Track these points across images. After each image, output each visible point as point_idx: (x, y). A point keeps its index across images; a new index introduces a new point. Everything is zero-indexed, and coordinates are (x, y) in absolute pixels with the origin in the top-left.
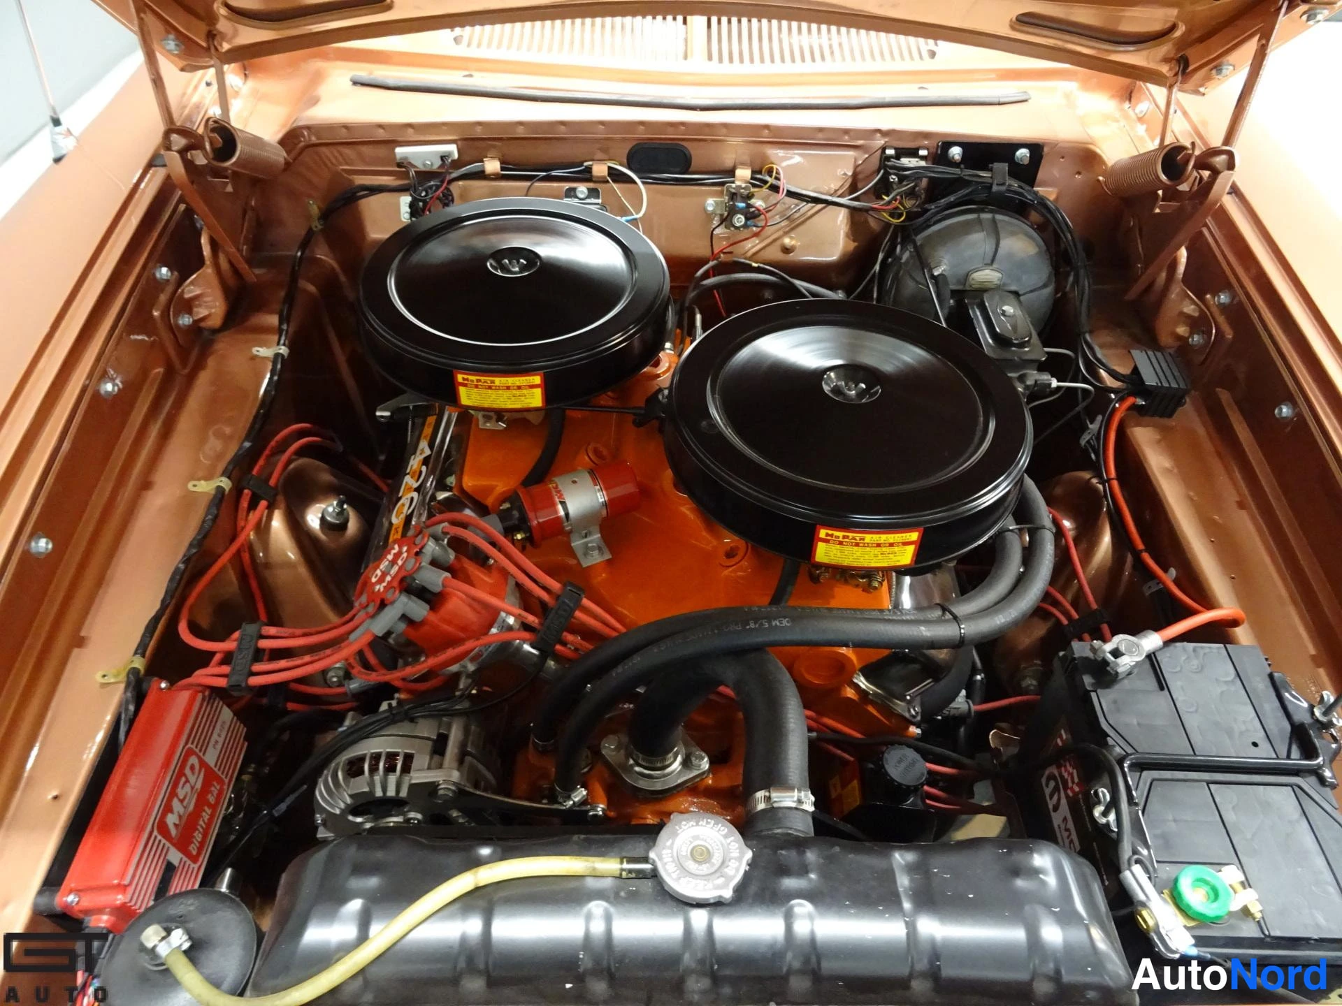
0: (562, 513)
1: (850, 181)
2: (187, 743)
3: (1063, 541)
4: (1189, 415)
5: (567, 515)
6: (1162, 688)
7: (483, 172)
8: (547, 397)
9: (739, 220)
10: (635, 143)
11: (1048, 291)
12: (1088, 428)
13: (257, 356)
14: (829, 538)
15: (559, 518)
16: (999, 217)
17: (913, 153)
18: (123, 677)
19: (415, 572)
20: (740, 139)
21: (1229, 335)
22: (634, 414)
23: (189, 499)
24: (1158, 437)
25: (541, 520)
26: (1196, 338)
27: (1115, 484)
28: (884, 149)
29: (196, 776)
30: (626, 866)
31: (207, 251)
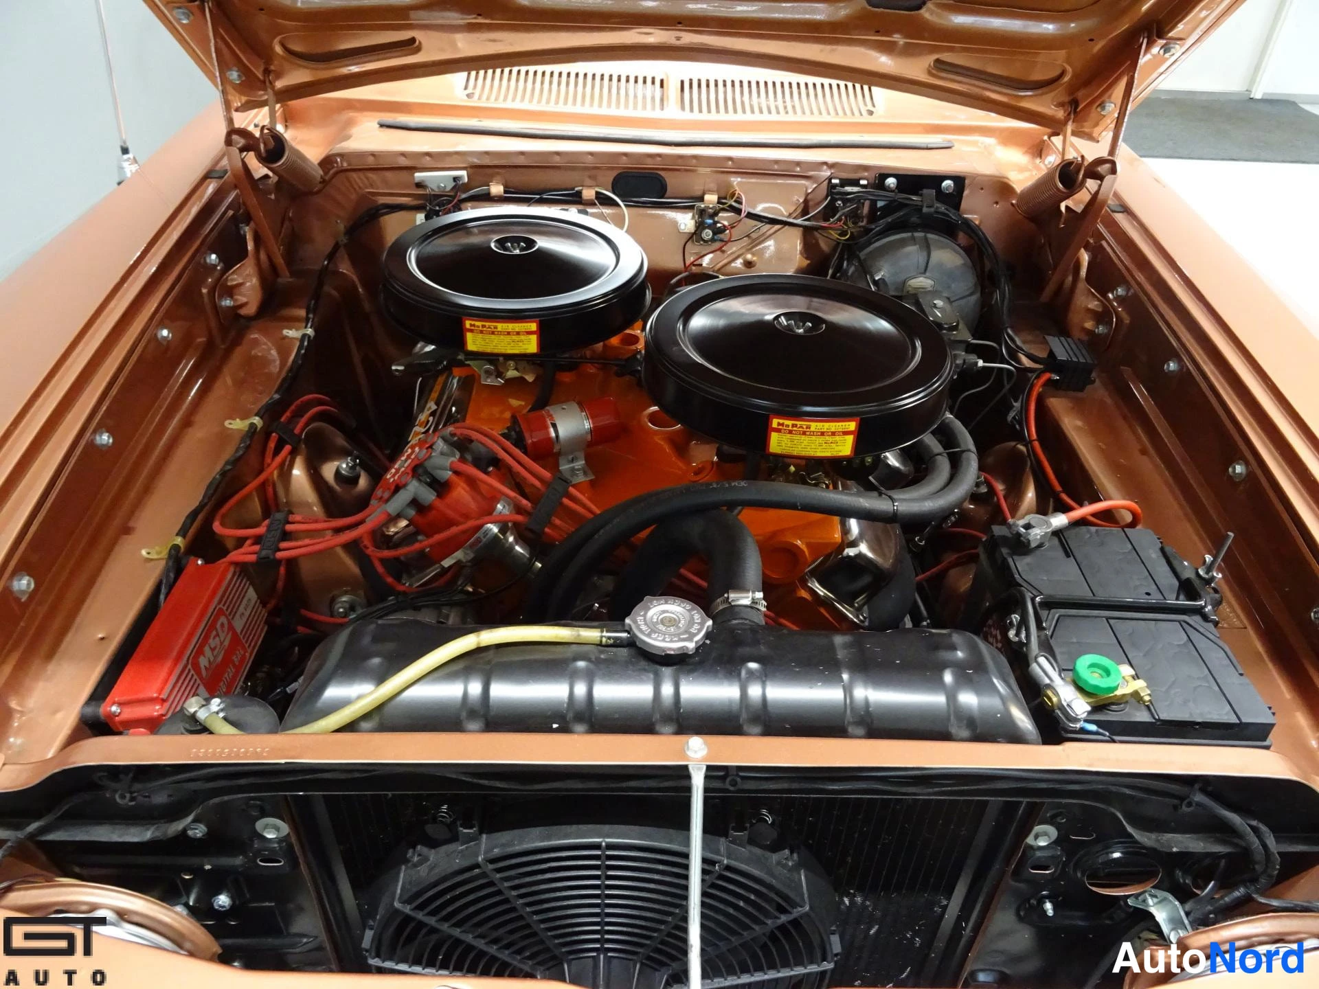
0: (553, 434)
1: (802, 205)
2: (219, 603)
3: (995, 499)
4: (1098, 390)
5: (557, 436)
6: (1068, 556)
7: (489, 194)
8: (542, 344)
9: (707, 234)
10: (620, 171)
11: (974, 298)
12: (1013, 406)
13: (286, 336)
14: (780, 427)
15: (550, 439)
16: (930, 236)
17: (855, 183)
18: (164, 554)
19: (426, 460)
20: (709, 169)
21: (1127, 319)
22: (617, 365)
23: (224, 435)
24: (1071, 405)
25: (535, 440)
26: (1101, 328)
27: (1036, 444)
28: (830, 179)
29: (225, 633)
30: (605, 634)
31: (250, 246)
